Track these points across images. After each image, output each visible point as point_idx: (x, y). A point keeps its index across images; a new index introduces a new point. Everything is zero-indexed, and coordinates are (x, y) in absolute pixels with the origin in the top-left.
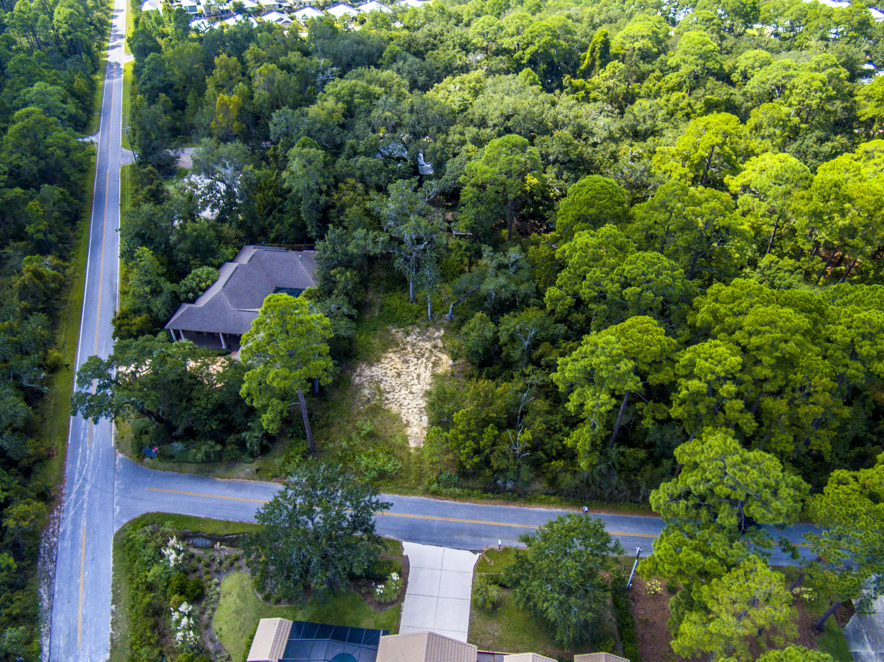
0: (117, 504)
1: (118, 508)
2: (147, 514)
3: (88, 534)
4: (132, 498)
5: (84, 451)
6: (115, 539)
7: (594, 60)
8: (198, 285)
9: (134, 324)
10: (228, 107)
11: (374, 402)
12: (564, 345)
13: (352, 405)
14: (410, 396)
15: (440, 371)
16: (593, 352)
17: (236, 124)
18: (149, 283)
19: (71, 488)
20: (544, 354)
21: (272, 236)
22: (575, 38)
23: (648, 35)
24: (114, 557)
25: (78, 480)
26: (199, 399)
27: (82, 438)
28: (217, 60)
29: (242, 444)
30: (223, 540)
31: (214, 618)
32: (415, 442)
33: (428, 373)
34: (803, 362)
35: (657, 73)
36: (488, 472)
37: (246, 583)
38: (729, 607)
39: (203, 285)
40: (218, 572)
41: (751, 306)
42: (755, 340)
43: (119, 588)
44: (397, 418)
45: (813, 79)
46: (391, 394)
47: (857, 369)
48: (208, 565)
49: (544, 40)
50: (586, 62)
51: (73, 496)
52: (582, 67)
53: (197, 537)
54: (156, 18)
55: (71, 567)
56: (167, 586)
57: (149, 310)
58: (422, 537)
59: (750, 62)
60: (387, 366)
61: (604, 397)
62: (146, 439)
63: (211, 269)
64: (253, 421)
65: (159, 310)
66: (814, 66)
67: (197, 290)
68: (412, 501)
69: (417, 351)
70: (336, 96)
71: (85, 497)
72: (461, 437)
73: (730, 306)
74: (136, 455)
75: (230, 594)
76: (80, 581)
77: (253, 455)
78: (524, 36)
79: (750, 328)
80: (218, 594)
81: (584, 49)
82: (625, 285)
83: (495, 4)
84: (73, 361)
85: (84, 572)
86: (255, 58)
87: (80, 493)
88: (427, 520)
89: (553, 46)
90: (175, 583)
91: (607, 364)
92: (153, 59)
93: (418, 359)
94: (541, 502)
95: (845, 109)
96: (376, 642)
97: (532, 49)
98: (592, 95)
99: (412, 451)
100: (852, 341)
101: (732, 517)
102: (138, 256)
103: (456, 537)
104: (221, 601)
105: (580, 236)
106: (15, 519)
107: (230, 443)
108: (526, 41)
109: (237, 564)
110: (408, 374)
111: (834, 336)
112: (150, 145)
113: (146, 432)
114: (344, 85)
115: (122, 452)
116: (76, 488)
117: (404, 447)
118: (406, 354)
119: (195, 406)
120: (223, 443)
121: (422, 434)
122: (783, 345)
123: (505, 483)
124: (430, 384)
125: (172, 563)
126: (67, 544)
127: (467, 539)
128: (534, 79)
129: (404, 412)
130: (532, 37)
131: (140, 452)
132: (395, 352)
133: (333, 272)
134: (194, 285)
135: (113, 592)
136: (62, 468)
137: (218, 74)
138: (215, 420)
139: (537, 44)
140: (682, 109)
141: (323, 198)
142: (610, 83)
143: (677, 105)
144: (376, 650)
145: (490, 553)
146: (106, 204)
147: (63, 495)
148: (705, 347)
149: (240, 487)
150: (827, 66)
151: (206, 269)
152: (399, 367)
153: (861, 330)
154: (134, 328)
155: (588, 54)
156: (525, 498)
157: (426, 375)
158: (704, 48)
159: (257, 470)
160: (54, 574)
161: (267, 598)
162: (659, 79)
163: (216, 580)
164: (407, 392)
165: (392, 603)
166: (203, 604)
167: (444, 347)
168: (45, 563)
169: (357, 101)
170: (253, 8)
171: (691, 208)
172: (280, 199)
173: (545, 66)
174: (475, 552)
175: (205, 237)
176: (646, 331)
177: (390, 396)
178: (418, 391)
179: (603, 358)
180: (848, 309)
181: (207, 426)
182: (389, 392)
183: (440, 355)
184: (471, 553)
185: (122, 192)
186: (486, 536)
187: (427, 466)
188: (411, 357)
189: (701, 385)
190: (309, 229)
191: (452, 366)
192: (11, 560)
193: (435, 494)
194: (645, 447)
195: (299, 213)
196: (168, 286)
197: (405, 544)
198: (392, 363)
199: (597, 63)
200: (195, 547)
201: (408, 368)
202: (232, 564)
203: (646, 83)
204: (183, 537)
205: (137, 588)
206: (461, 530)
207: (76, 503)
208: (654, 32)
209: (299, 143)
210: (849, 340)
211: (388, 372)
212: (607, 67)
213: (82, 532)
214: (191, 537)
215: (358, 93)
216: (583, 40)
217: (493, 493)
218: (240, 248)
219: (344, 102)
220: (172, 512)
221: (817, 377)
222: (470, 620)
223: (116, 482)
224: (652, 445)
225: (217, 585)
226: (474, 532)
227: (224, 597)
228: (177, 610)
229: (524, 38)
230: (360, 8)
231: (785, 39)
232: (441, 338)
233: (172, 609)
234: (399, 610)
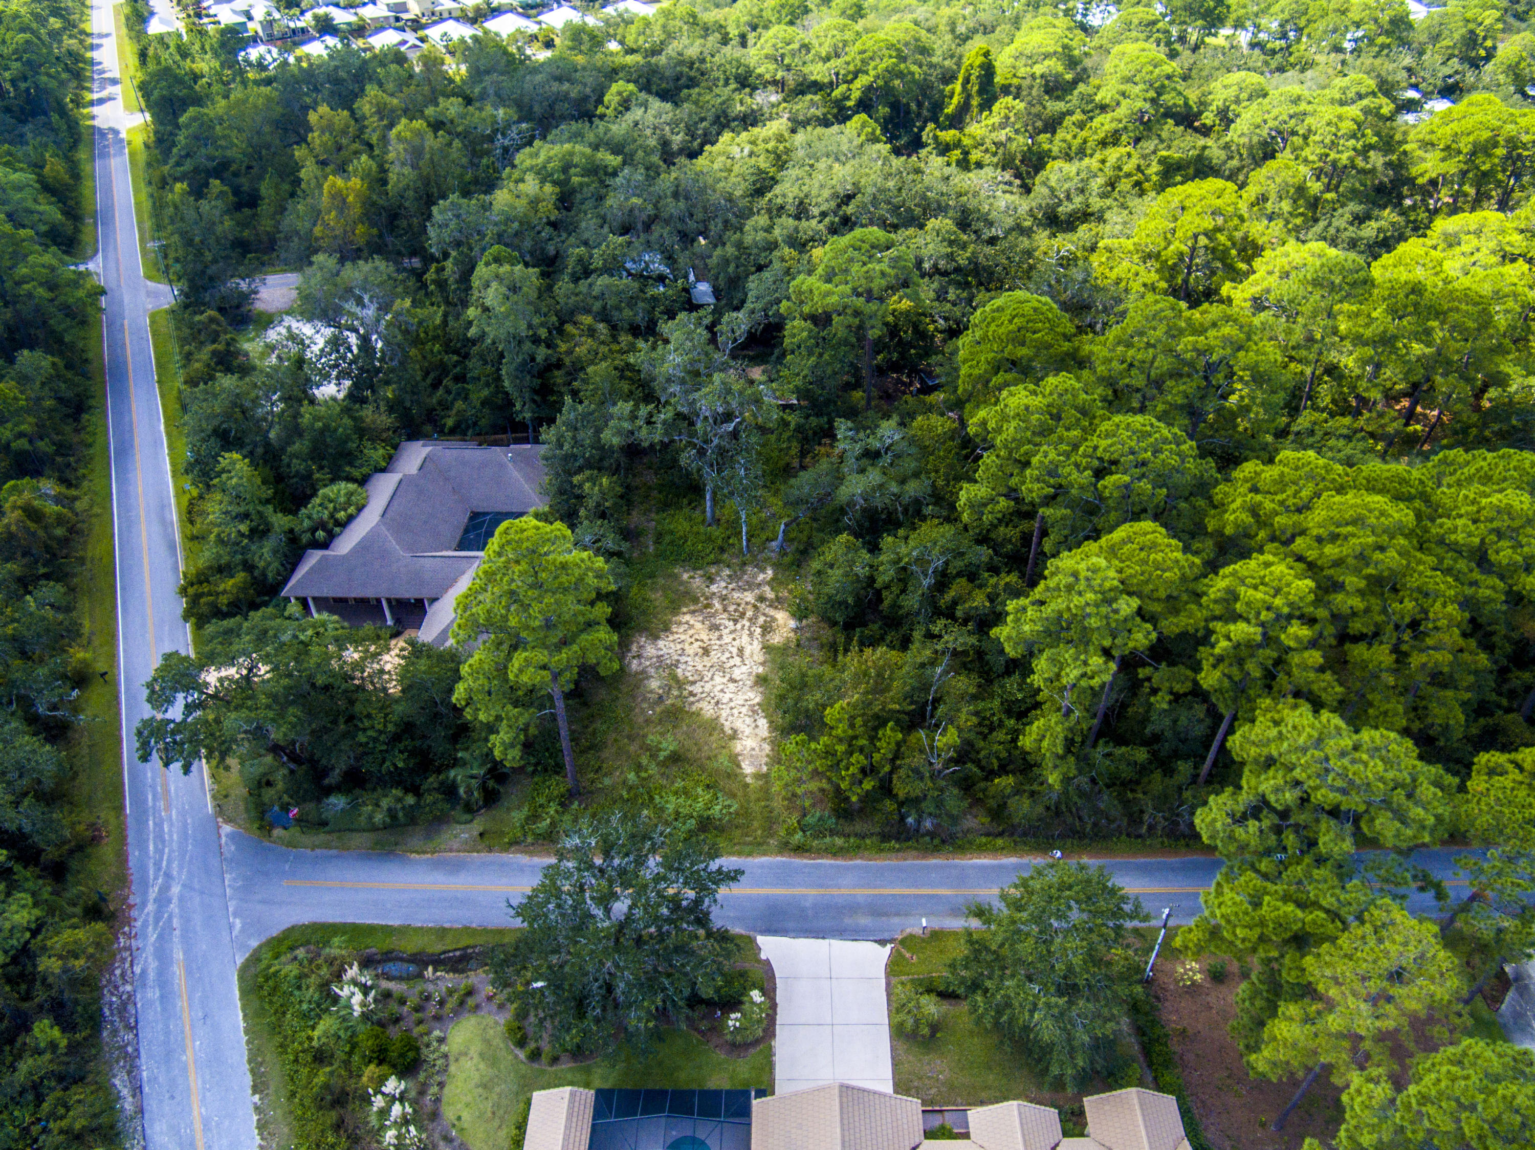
0: (235, 915)
1: (238, 921)
2: (293, 927)
3: (189, 972)
4: (260, 902)
5: (159, 825)
6: (241, 978)
7: (969, 97)
8: (332, 516)
9: (225, 592)
10: (344, 201)
11: (669, 702)
12: (993, 581)
13: (632, 709)
14: (732, 686)
15: (776, 639)
16: (1069, 588)
17: (360, 229)
18: (246, 516)
19: (145, 893)
20: (960, 598)
21: (450, 422)
22: (934, 60)
23: (1055, 53)
24: (243, 1010)
25: (156, 878)
26: (369, 716)
27: (150, 803)
28: (313, 117)
29: (450, 791)
30: (438, 962)
31: (445, 1100)
32: (752, 764)
33: (757, 646)
34: (1413, 581)
35: (1078, 116)
36: (889, 805)
37: (491, 1032)
38: (1357, 986)
39: (341, 515)
40: (437, 1018)
41: (1318, 495)
42: (1331, 551)
43: (261, 1064)
44: (714, 726)
45: (1340, 118)
46: (699, 684)
47: (1493, 588)
48: (418, 1009)
49: (883, 66)
50: (955, 100)
51: (151, 907)
52: (949, 110)
53: (390, 960)
54: (178, 47)
55: (167, 1033)
56: (350, 1053)
57: (248, 567)
58: (791, 925)
59: (1232, 92)
60: (683, 637)
61: (1096, 661)
62: (269, 794)
63: (352, 486)
64: (467, 749)
65: (269, 564)
66: (1337, 96)
67: (331, 525)
68: (762, 866)
69: (732, 608)
70: (538, 173)
71: (174, 907)
72: (841, 748)
73: (1279, 497)
74: (256, 825)
75: (466, 1054)
76: (188, 1057)
77: (469, 809)
78: (847, 58)
79: (1321, 531)
80: (446, 1056)
81: (948, 78)
82: (1100, 474)
83: (782, 6)
84: (111, 666)
85: (194, 1041)
86: (379, 112)
87: (163, 900)
88: (794, 896)
89: (900, 75)
90: (367, 1044)
91: (1097, 606)
92: (194, 119)
93: (736, 621)
94: (981, 849)
95: (1388, 164)
96: (745, 1112)
97: (863, 81)
98: (975, 156)
99: (749, 780)
100: (1483, 541)
101: (1343, 840)
102: (223, 471)
103: (848, 921)
104: (453, 1068)
105: (1011, 394)
106: (60, 957)
107: (429, 790)
108: (851, 68)
109: (471, 1002)
110: (723, 649)
111: (1453, 537)
112: (203, 272)
113: (269, 784)
114: (552, 153)
115: (228, 821)
116: (153, 893)
117: (733, 773)
118: (713, 615)
119: (365, 730)
120: (415, 790)
121: (761, 750)
122: (1378, 556)
123: (919, 821)
124: (763, 664)
125: (357, 1010)
126: (153, 994)
127: (864, 921)
128: (873, 133)
129: (724, 714)
130: (863, 61)
131: (262, 819)
132: (693, 612)
133: (576, 479)
134: (326, 515)
135: (252, 1071)
136: (122, 858)
137: (318, 142)
138: (401, 752)
139: (872, 73)
140: (1128, 175)
141: (542, 353)
142: (1002, 135)
143: (1120, 169)
144: (749, 1124)
145: (908, 942)
146: (131, 383)
147: (131, 907)
148: (1250, 566)
149: (456, 867)
150: (1360, 96)
151: (343, 487)
152: (705, 638)
153: (1495, 524)
154: (224, 600)
155: (958, 87)
156: (952, 844)
157: (754, 649)
158: (1157, 71)
159: (481, 835)
160: (137, 1050)
161: (535, 1056)
162: (1081, 125)
163: (437, 1033)
164: (725, 680)
165: (757, 1042)
166: (422, 1076)
167: (778, 599)
168: (115, 1032)
169: (576, 180)
170: (349, 24)
171: (1190, 338)
172: (455, 358)
173: (887, 109)
174: (882, 942)
175: (336, 430)
176: (1153, 546)
177: (697, 689)
178: (744, 677)
179: (1090, 596)
180: (1471, 491)
181: (388, 763)
182: (693, 683)
183: (772, 612)
184: (876, 946)
185: (157, 359)
186: (897, 914)
187: (778, 804)
188: (722, 619)
189: (1252, 630)
190: (518, 407)
191: (795, 630)
192: (56, 1033)
193: (800, 850)
194: (1145, 743)
195: (499, 379)
196: (280, 521)
197: (761, 940)
198: (691, 632)
199: (975, 102)
200: (390, 978)
201: (720, 638)
202: (462, 1003)
203: (1061, 134)
204: (367, 963)
205: (296, 1061)
206: (853, 908)
207: (157, 921)
208: (1065, 47)
209: (488, 255)
210: (1477, 540)
211: (687, 646)
212: (996, 107)
213: (178, 971)
214: (379, 962)
215: (576, 166)
216: (947, 63)
217: (898, 840)
218: (396, 447)
219: (555, 183)
220: (338, 920)
221: (1438, 605)
222: (893, 1058)
223: (227, 876)
224: (1156, 738)
225: (441, 1040)
226: (877, 909)
227: (457, 1060)
228: (378, 1092)
229: (848, 63)
230: (540, 18)
231: (1273, 52)
232: (768, 583)
233: (371, 1091)
234: (769, 1054)
